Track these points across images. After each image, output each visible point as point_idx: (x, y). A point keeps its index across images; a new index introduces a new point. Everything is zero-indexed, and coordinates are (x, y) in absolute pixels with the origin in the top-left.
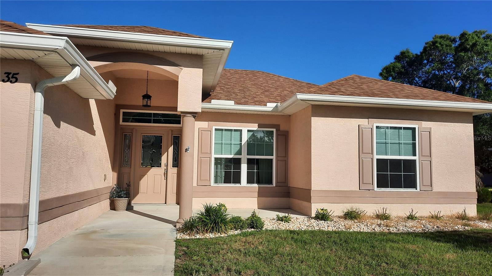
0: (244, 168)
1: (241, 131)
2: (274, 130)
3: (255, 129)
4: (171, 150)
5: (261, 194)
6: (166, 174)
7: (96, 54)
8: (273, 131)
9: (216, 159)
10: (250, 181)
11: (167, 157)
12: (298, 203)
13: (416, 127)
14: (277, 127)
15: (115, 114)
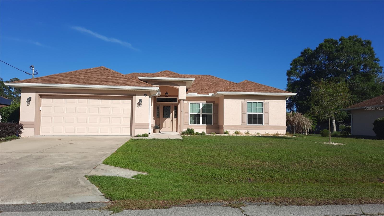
0: (201, 118)
1: (200, 104)
2: (213, 103)
3: (205, 103)
4: (174, 112)
5: (208, 128)
6: (172, 120)
7: (155, 83)
9: (191, 115)
10: (203, 123)
11: (172, 114)
12: (221, 130)
13: (263, 102)
14: (214, 102)
15: (154, 99)
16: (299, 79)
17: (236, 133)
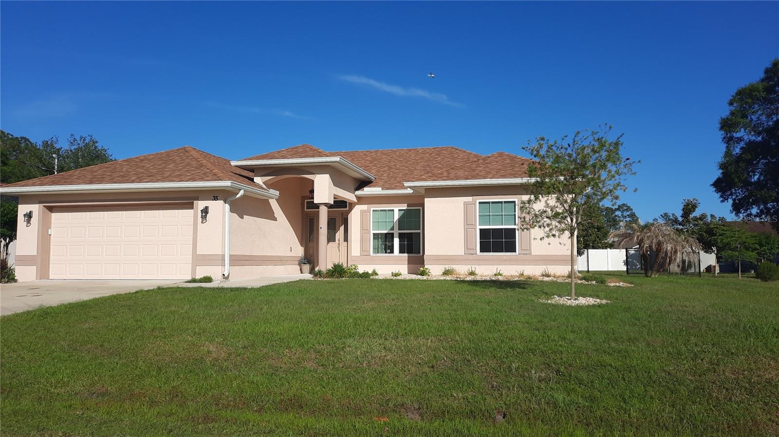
0: (396, 241)
1: (394, 211)
3: (405, 208)
4: (342, 229)
5: (410, 261)
6: (339, 247)
7: (267, 172)
8: (420, 209)
9: (374, 234)
10: (401, 251)
11: (340, 234)
13: (516, 200)
14: (423, 206)
15: (301, 204)
16: (760, 139)
17: (446, 273)
